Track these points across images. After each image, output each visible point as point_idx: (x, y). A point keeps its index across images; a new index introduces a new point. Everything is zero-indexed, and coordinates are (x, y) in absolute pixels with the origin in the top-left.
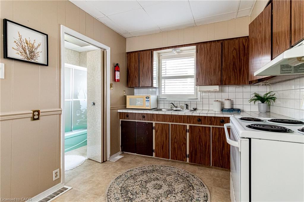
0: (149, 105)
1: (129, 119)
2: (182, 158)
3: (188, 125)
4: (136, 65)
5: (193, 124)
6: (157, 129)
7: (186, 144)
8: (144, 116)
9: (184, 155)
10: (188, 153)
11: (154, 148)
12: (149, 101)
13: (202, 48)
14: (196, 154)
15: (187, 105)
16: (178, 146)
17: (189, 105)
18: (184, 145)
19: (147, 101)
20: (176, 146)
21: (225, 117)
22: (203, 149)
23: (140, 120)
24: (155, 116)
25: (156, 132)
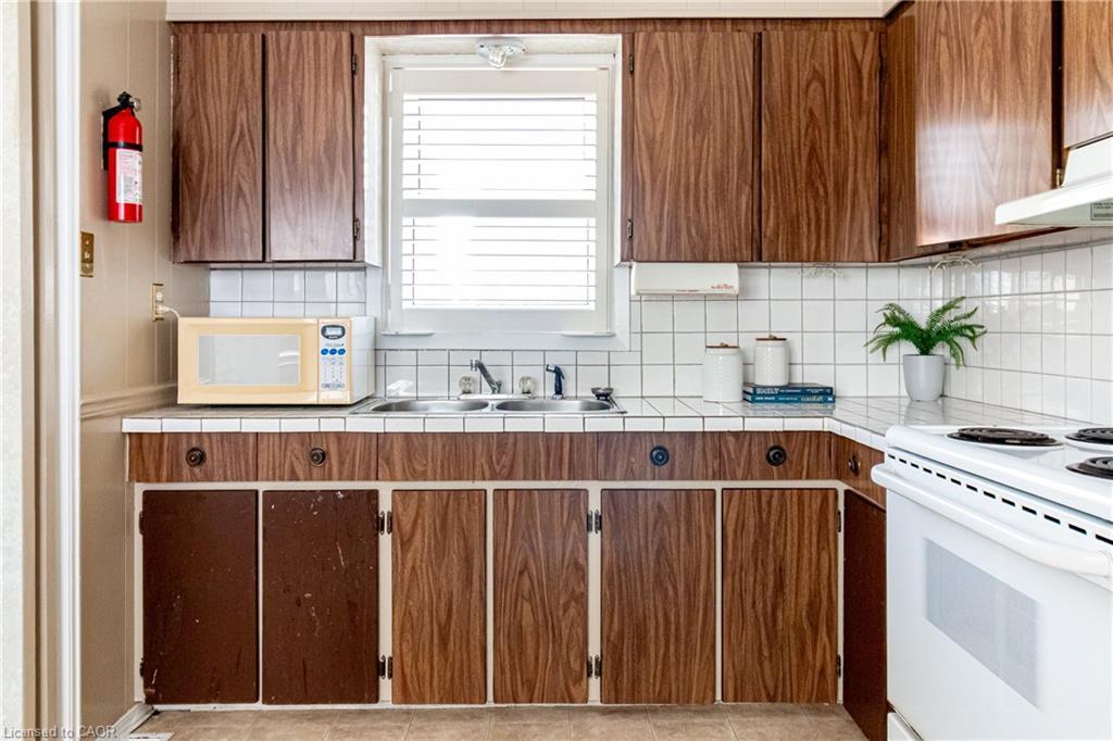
0: (344, 381)
1: (209, 479)
2: (562, 684)
3: (594, 490)
4: (242, 116)
5: (625, 479)
6: (407, 528)
7: (582, 600)
8: (317, 452)
9: (575, 665)
10: (594, 650)
11: (386, 649)
12: (342, 352)
13: (658, 51)
14: (641, 650)
15: (558, 373)
16: (541, 617)
17: (568, 372)
18: (572, 611)
19: (333, 352)
20: (528, 620)
22: (677, 615)
23: (294, 477)
24: (395, 445)
25: (402, 545)
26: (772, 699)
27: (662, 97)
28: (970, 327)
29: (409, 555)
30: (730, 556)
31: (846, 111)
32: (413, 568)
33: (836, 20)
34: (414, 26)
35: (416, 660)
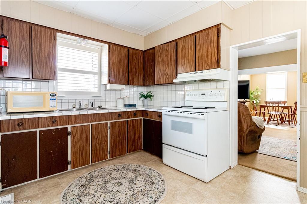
1: (24, 129)
2: (104, 157)
3: (109, 122)
5: (114, 120)
6: (74, 134)
7: (107, 142)
8: (54, 120)
9: (106, 153)
10: (109, 150)
12: (55, 99)
14: (116, 148)
16: (100, 146)
18: (105, 144)
19: (53, 99)
20: (98, 147)
21: (137, 111)
22: (121, 141)
23: (48, 126)
24: (73, 118)
25: (73, 137)
26: (134, 151)
27: (115, 56)
28: (151, 95)
29: (75, 139)
30: (129, 130)
31: (139, 63)
32: (76, 141)
33: (136, 49)
34: (68, 33)
35: (76, 159)
